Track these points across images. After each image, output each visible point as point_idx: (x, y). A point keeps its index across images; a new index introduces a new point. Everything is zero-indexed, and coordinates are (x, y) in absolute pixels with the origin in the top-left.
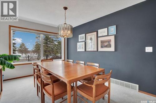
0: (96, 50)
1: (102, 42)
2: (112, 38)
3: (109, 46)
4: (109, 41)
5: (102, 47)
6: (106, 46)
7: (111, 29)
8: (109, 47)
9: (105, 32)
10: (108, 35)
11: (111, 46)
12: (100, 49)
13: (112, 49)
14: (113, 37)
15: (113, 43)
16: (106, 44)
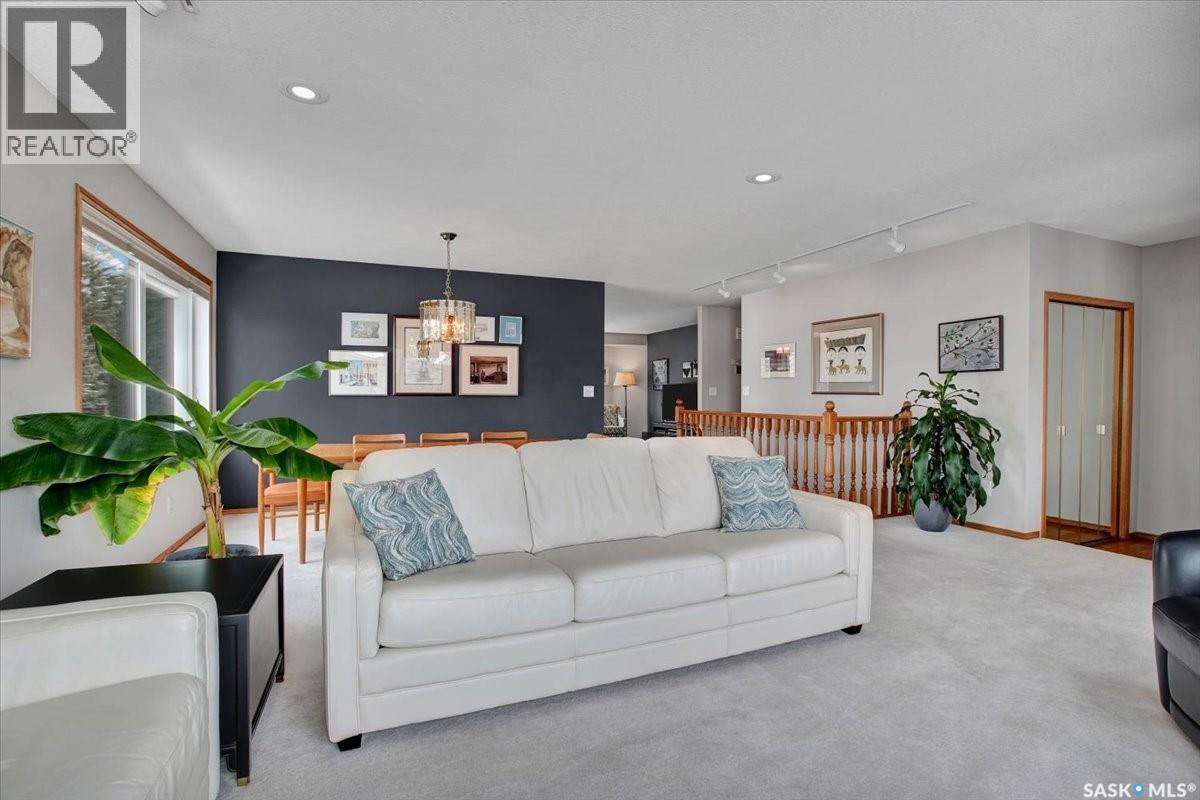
0: (449, 391)
1: (476, 363)
2: (512, 356)
3: (500, 376)
4: (501, 363)
5: (475, 380)
6: (490, 379)
7: (508, 324)
8: (499, 382)
9: (485, 329)
10: (496, 343)
11: (506, 379)
12: (467, 388)
13: (510, 388)
14: (515, 350)
15: (512, 370)
16: (489, 371)
